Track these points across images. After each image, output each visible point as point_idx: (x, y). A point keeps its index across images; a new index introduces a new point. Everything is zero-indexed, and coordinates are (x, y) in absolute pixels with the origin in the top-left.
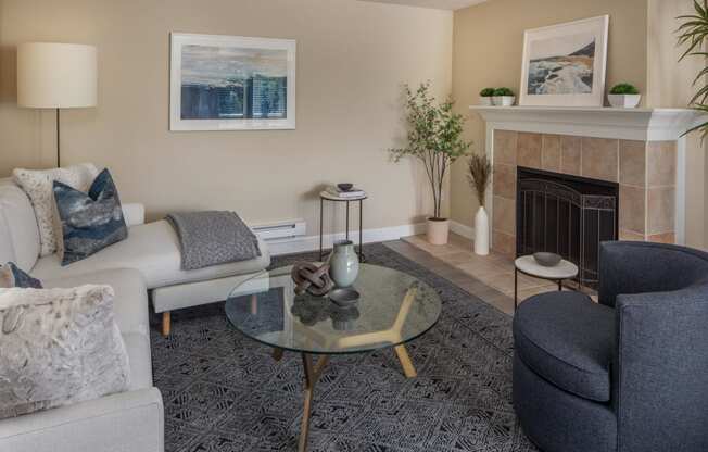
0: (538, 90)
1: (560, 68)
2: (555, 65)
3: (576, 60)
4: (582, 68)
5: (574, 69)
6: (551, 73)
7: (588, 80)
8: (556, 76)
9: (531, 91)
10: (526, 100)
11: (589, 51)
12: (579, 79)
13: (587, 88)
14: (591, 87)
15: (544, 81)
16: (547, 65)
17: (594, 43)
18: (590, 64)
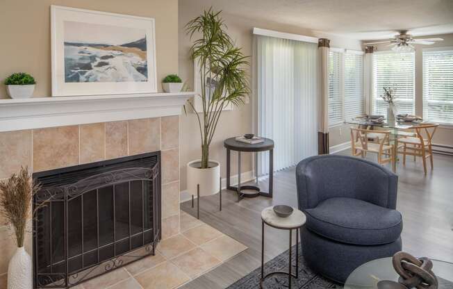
0: (82, 78)
1: (112, 57)
2: (104, 53)
3: (129, 52)
4: (136, 59)
5: (128, 60)
6: (99, 60)
7: (143, 70)
8: (107, 64)
9: (71, 78)
10: (62, 89)
11: (141, 45)
12: (134, 69)
13: (143, 77)
14: (146, 76)
15: (90, 68)
16: (93, 51)
17: (145, 39)
18: (144, 57)
